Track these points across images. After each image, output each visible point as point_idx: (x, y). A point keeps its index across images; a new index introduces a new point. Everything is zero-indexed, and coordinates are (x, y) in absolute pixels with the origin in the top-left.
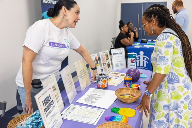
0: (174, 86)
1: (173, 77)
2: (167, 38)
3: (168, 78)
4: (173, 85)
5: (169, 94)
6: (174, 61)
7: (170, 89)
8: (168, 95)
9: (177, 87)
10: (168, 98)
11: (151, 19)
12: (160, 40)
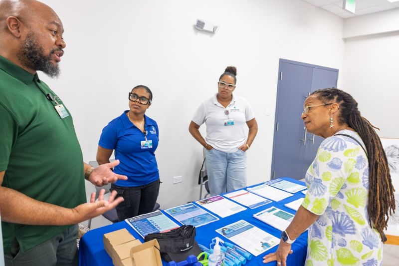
0: (344, 238)
1: (344, 223)
2: (339, 148)
3: (334, 221)
4: (342, 237)
5: (333, 251)
6: (348, 194)
7: (337, 243)
8: (331, 253)
9: (350, 243)
10: (330, 258)
11: (330, 102)
12: (326, 149)
